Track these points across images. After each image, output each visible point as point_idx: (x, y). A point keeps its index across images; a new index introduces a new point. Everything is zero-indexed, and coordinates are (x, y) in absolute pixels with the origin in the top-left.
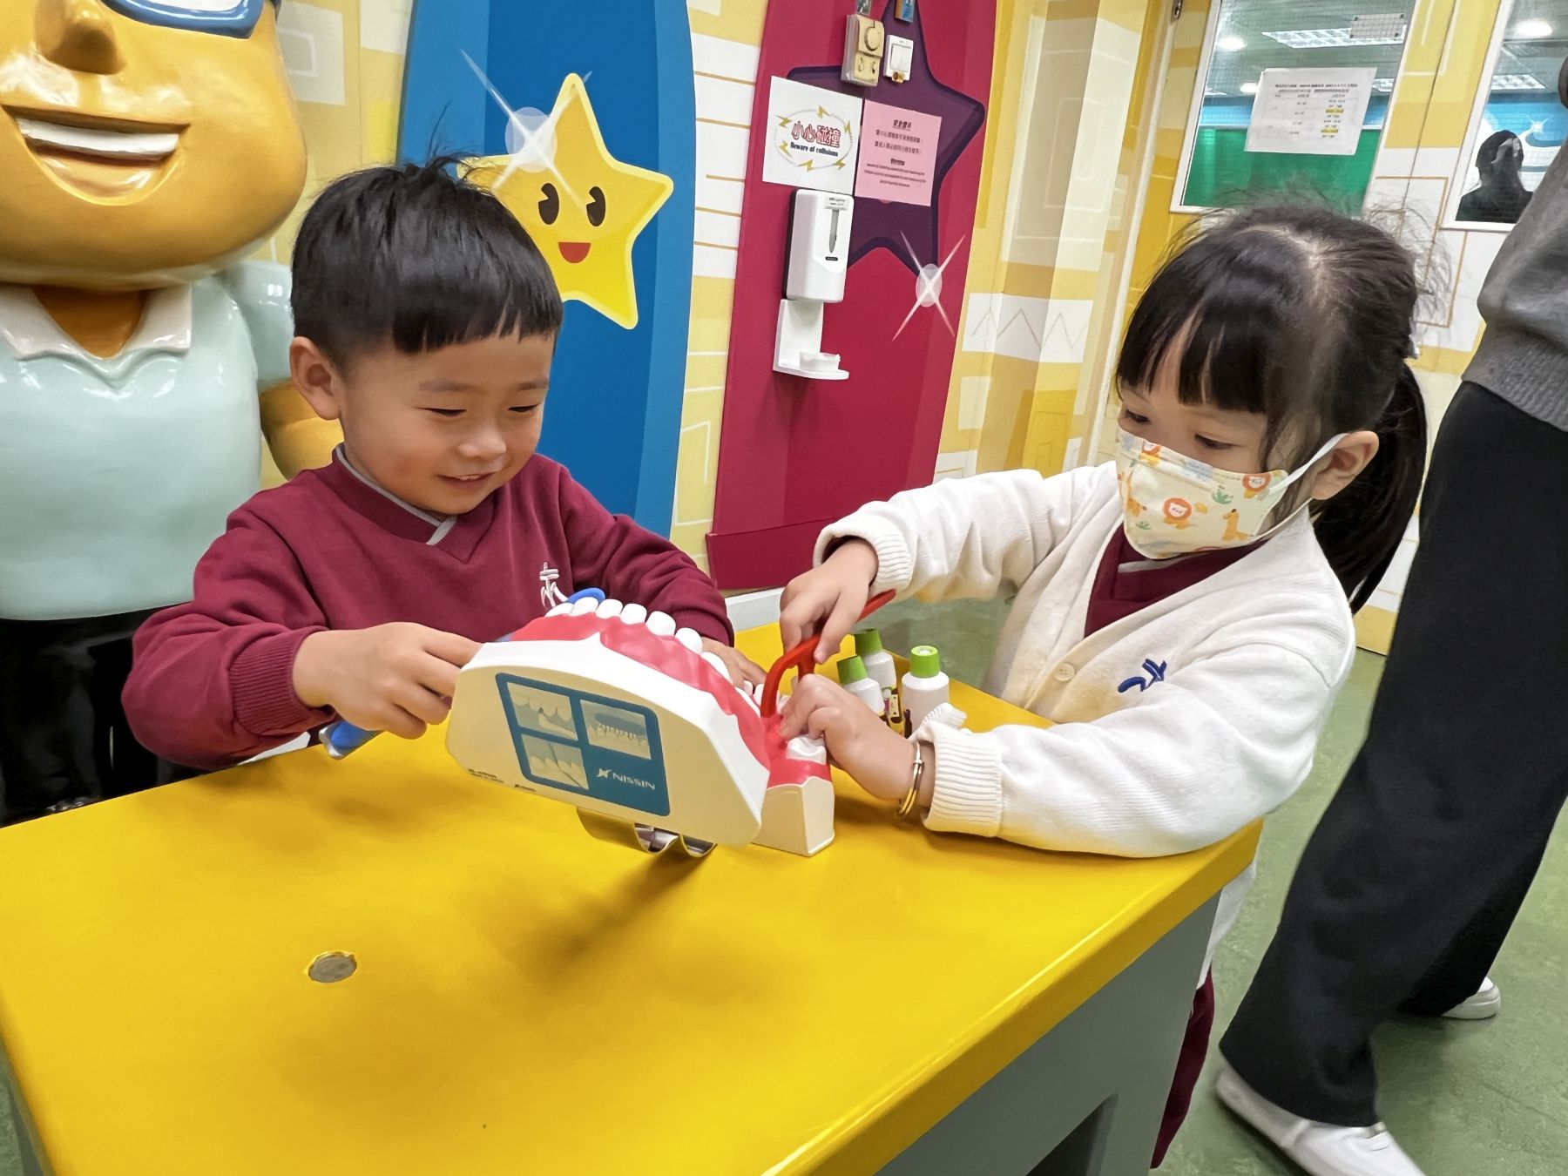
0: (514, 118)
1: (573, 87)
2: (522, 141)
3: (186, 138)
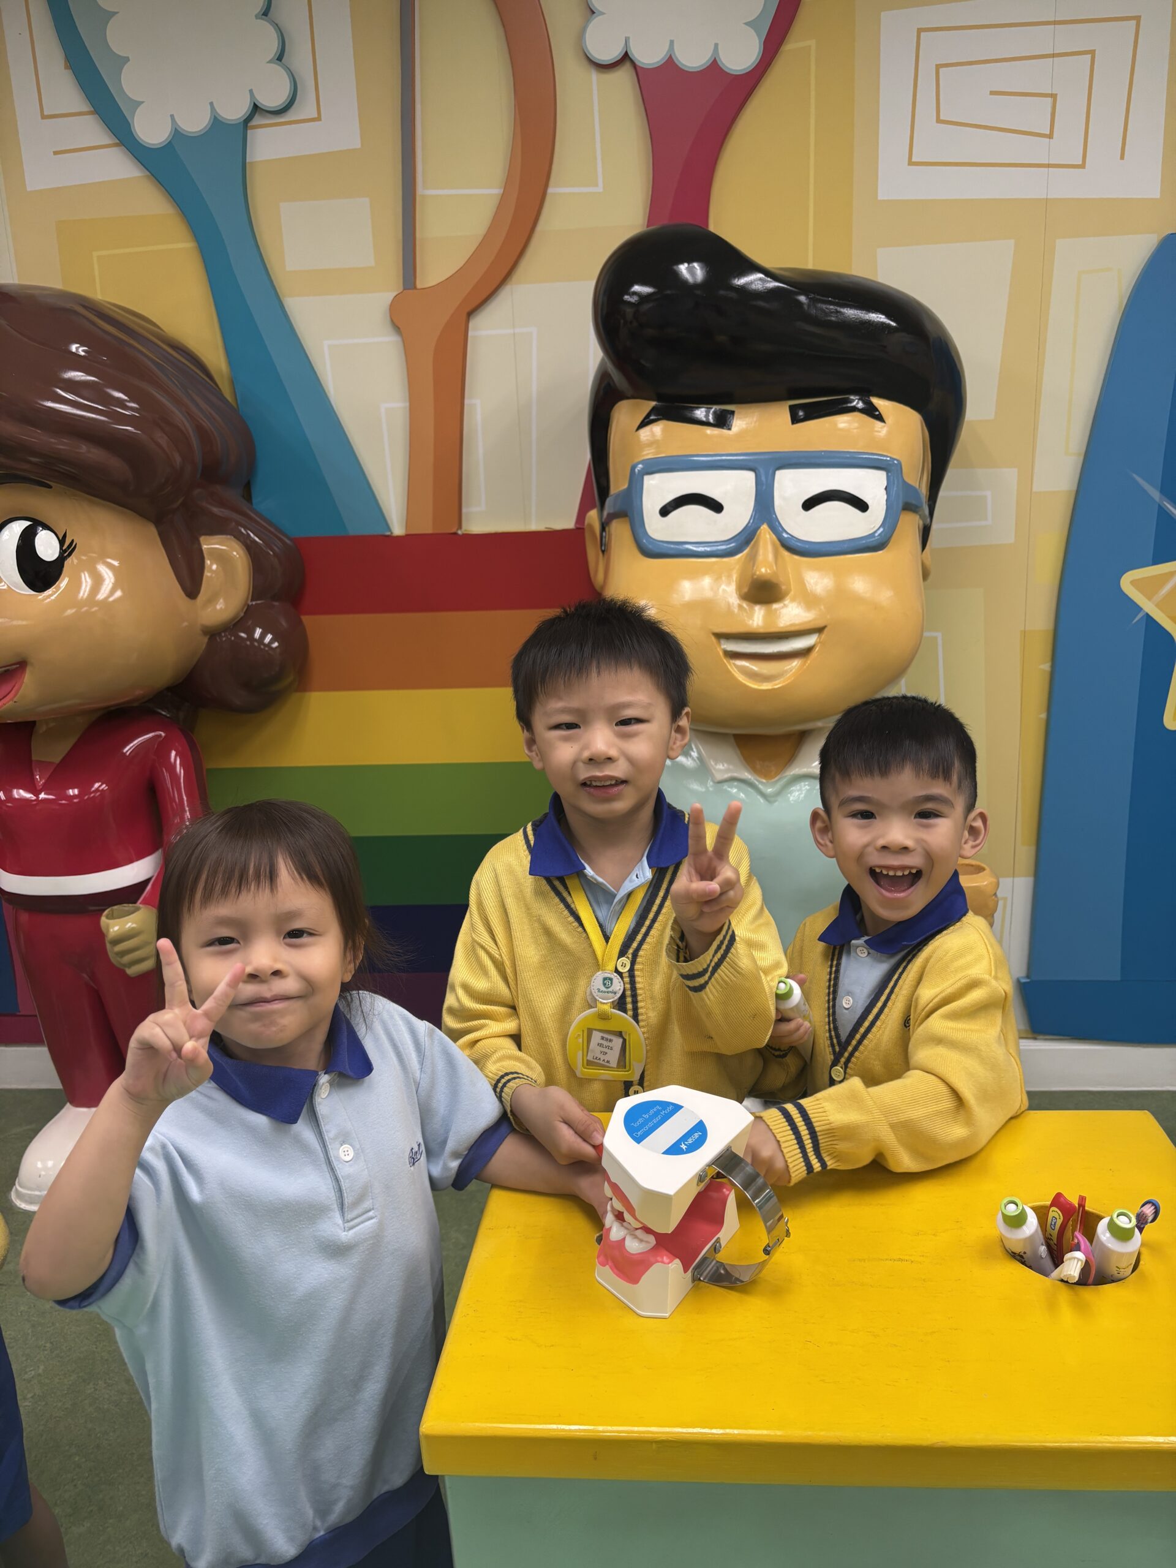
3: (823, 636)
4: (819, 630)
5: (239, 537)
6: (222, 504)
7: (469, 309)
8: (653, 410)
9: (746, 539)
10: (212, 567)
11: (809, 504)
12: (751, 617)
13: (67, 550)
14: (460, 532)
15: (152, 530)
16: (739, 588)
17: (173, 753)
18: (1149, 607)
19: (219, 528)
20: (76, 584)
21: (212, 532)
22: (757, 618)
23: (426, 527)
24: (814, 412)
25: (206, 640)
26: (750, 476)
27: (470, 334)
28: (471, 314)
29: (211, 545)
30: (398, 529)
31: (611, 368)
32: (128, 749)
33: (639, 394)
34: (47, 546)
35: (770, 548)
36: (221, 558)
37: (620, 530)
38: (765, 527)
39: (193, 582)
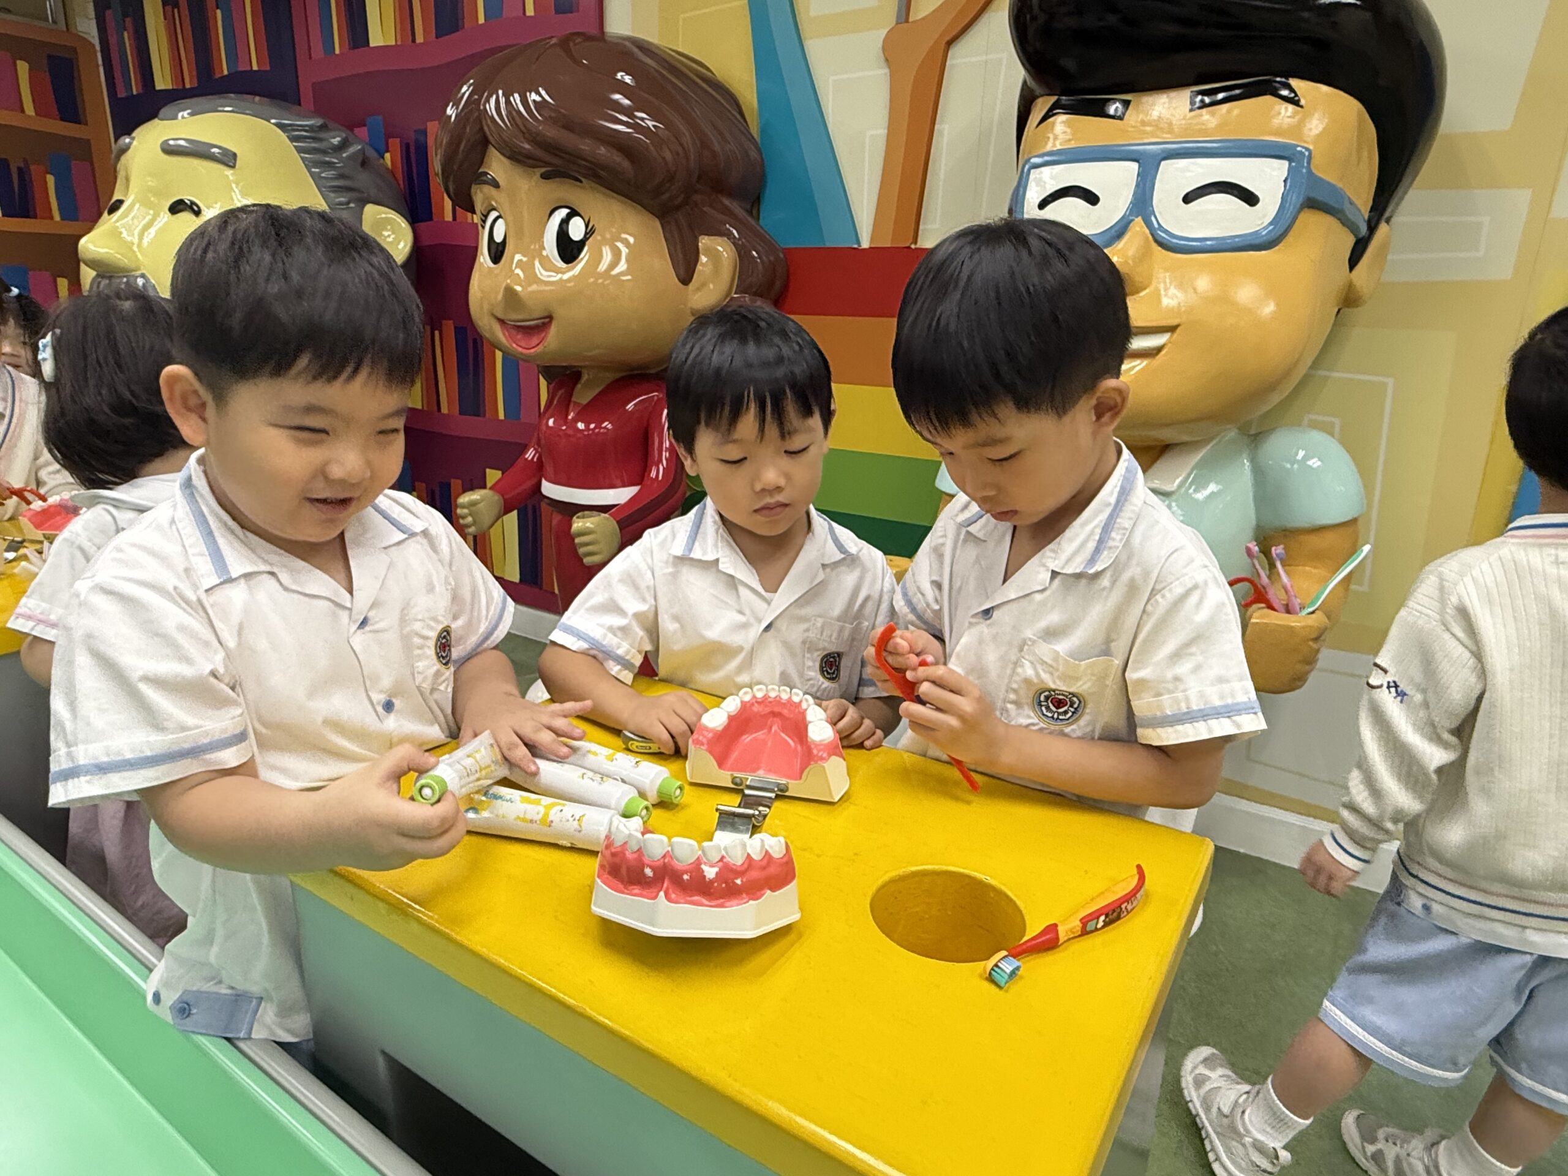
3: (1175, 335)
4: (1172, 329)
5: (731, 239)
6: (723, 209)
7: (948, 38)
8: (1055, 106)
9: (1117, 233)
10: (705, 261)
11: (1191, 197)
13: (589, 233)
14: (913, 246)
15: (656, 223)
17: (666, 411)
19: (715, 229)
20: (597, 258)
21: (710, 233)
23: (887, 241)
26: (1134, 166)
27: (948, 62)
28: (950, 43)
30: (865, 244)
32: (631, 405)
33: (1048, 92)
34: (577, 228)
36: (713, 253)
38: (1139, 221)
39: (686, 272)
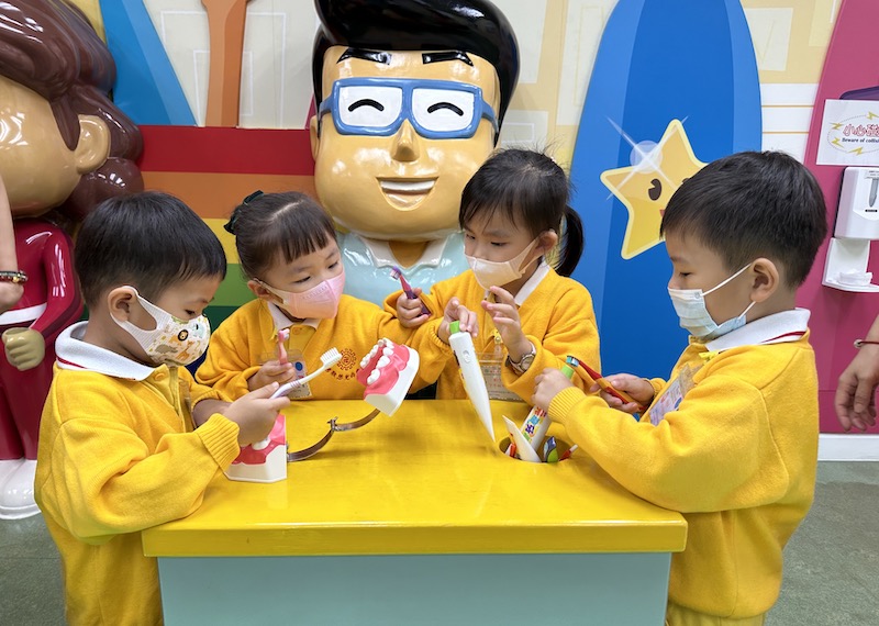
0: (637, 147)
1: (676, 127)
2: (641, 159)
3: (437, 183)
4: (435, 179)
5: (104, 118)
6: (94, 97)
8: (347, 52)
9: (396, 127)
10: (85, 135)
11: (431, 109)
12: (398, 169)
14: (237, 127)
15: (48, 105)
16: (391, 153)
17: (57, 247)
18: (615, 191)
19: (90, 111)
21: (87, 113)
22: (402, 170)
23: (218, 123)
24: (435, 58)
25: (80, 177)
26: (399, 91)
27: (248, 13)
28: (248, 2)
29: (84, 120)
30: (201, 123)
31: (324, 29)
32: (29, 241)
33: (340, 43)
35: (409, 132)
36: (90, 128)
37: (327, 120)
38: (407, 121)
39: (72, 140)
